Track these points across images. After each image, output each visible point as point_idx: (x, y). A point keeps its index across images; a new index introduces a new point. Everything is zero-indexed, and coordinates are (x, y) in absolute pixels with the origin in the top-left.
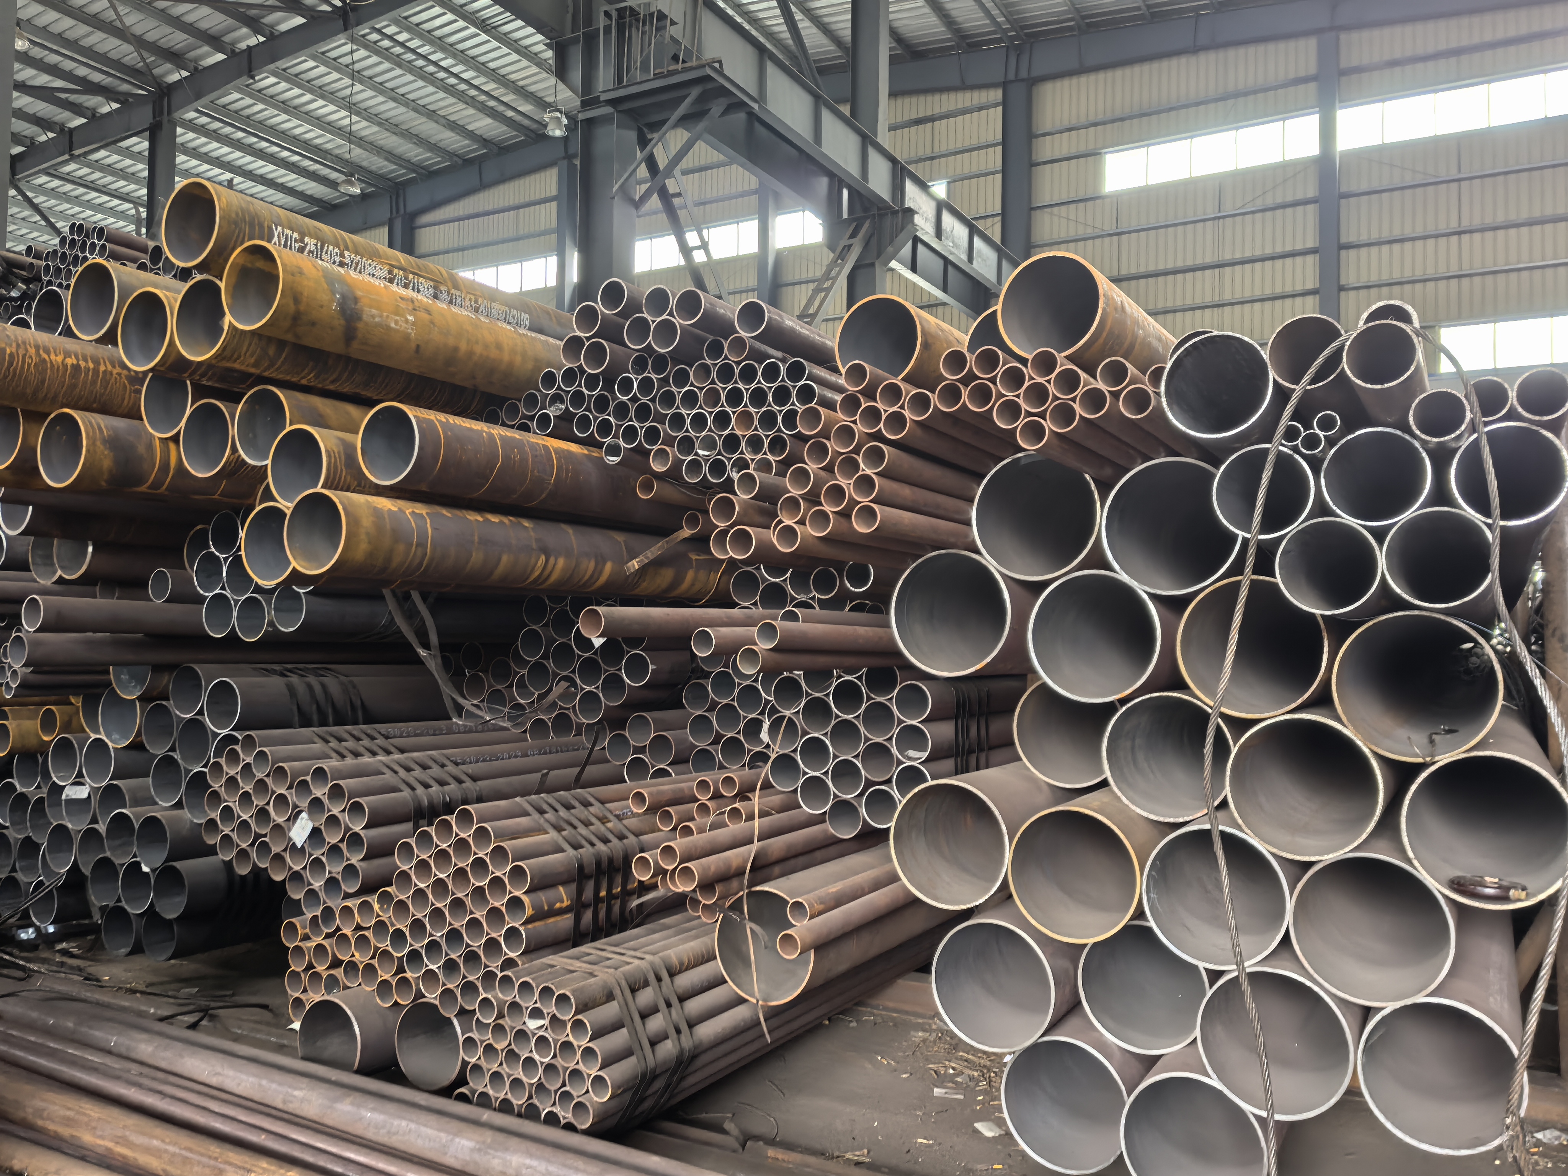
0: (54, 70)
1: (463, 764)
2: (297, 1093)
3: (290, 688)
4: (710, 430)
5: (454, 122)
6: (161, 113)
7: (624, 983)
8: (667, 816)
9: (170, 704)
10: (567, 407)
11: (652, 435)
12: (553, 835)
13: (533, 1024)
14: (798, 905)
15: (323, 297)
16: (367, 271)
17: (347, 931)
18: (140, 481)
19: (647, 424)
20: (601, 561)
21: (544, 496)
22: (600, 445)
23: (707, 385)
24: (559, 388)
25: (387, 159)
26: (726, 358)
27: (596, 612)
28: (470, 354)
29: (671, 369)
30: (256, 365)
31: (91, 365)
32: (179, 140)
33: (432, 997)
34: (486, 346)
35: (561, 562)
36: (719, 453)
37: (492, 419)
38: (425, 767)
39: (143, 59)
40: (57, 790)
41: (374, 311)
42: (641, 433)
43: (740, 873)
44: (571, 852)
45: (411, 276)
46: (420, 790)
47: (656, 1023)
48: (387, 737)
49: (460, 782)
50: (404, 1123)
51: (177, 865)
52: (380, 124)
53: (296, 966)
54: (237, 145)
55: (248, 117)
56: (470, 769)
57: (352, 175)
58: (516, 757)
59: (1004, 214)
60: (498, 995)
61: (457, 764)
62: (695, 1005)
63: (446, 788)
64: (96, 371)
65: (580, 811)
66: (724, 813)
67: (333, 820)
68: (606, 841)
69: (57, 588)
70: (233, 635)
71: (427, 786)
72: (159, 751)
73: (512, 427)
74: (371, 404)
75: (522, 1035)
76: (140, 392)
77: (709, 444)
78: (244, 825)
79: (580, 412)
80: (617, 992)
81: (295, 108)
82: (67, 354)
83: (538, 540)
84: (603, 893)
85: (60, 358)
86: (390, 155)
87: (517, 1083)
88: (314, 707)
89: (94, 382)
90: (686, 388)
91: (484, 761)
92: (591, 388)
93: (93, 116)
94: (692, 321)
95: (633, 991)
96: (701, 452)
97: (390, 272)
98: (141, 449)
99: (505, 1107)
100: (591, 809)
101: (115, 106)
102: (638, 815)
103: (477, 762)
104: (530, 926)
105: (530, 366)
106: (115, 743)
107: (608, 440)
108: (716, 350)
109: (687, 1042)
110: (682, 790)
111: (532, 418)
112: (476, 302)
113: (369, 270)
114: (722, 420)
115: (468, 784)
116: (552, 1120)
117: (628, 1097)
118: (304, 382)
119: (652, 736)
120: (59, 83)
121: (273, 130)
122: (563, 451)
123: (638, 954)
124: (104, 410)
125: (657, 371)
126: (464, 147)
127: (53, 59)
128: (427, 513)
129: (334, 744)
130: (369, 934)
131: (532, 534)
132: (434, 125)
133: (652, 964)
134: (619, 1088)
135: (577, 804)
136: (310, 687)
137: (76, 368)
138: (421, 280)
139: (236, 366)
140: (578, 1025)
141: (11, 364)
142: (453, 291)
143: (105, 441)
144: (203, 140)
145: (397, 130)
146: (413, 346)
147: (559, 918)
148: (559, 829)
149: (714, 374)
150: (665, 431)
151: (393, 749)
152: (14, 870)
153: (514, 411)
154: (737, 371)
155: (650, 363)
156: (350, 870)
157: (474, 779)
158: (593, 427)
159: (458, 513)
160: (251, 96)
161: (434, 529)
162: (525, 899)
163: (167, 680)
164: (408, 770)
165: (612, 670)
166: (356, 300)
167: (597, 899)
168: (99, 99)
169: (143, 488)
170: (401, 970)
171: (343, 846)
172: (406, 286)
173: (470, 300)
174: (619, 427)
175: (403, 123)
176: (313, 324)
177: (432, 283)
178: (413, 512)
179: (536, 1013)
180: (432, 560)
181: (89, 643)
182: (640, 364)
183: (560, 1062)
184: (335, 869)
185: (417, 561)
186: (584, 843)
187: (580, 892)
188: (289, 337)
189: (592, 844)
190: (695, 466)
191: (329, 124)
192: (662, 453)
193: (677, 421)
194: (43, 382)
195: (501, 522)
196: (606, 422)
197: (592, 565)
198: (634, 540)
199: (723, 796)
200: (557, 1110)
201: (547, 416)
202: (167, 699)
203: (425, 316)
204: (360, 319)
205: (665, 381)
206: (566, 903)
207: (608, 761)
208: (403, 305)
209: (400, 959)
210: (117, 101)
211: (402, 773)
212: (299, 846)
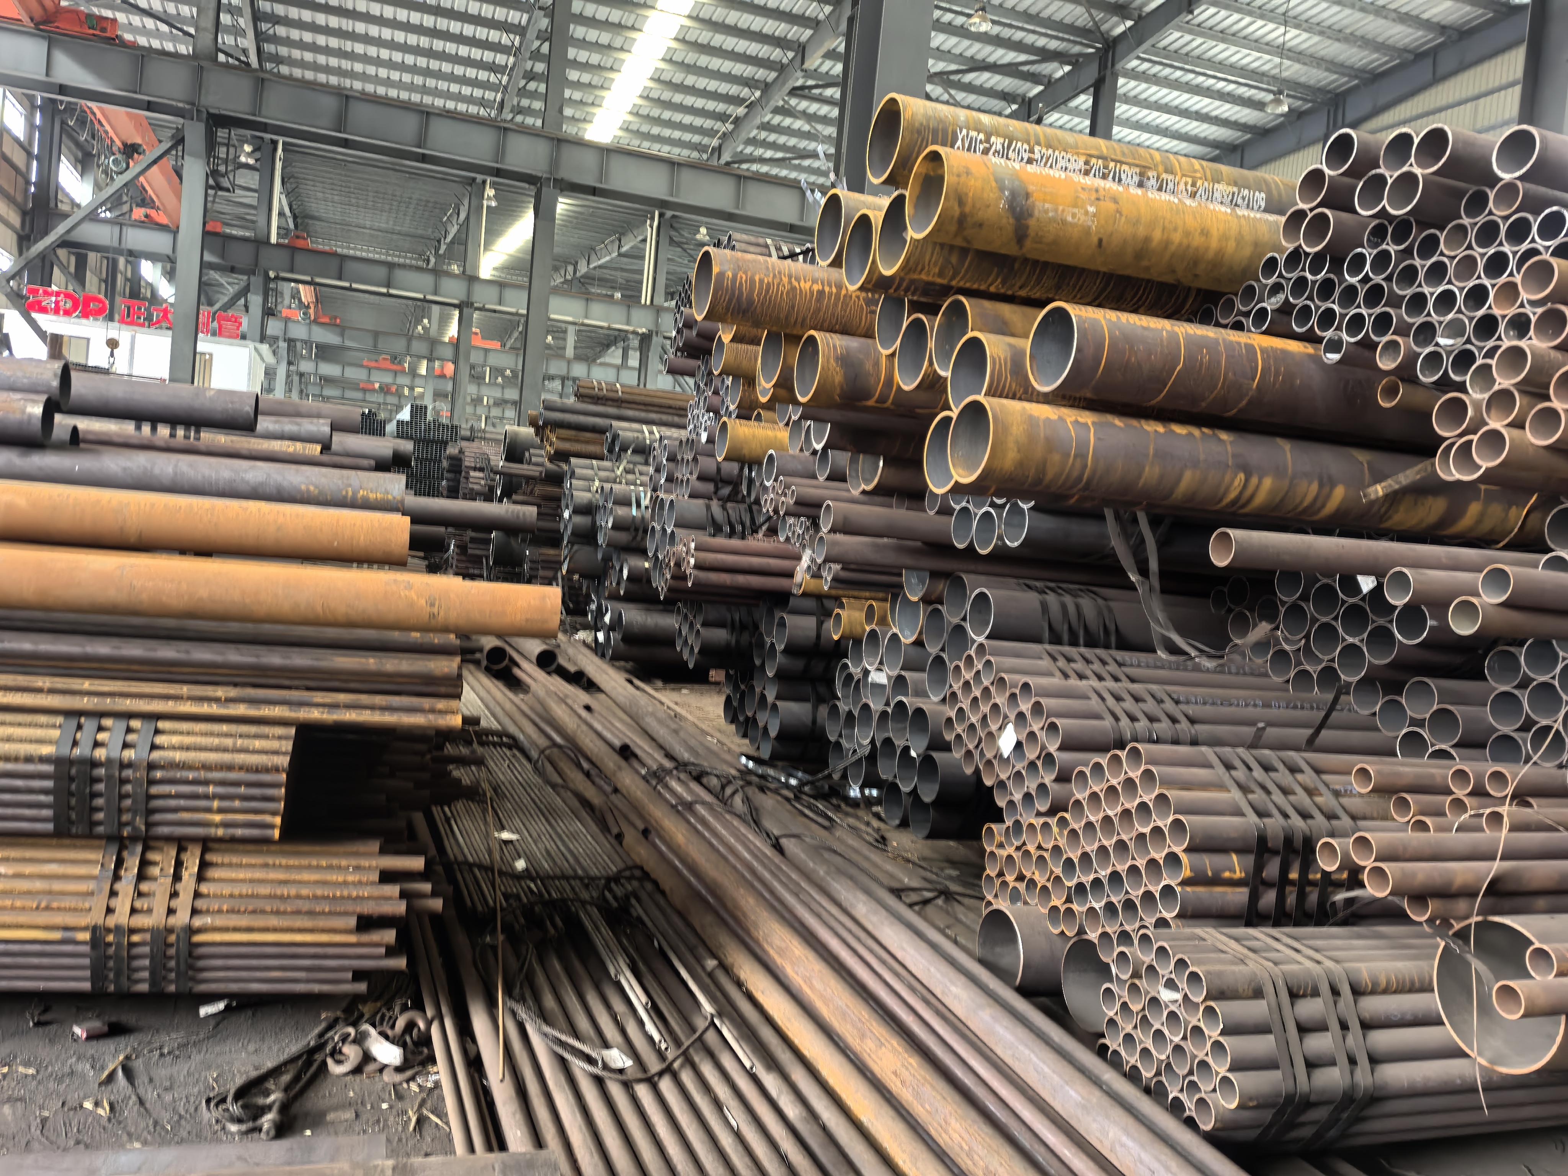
0: (1019, 46)
1: (1188, 702)
2: (953, 989)
3: (1044, 607)
4: (1459, 311)
5: (1406, 14)
6: (1106, 67)
7: (1280, 983)
8: (1403, 805)
9: (944, 609)
10: (1287, 298)
11: (1383, 323)
12: (1235, 795)
13: (1166, 995)
14: (1541, 953)
15: (991, 195)
16: (1059, 165)
17: (1031, 848)
18: (868, 396)
19: (1378, 310)
20: (1327, 483)
21: (1244, 402)
22: (1318, 340)
23: (1461, 253)
24: (1281, 275)
25: (1327, 70)
26: (1491, 213)
27: (1228, 535)
28: (1167, 243)
29: (1416, 236)
30: (941, 274)
31: (834, 290)
32: (1121, 91)
33: (1093, 936)
34: (1187, 234)
35: (1268, 483)
36: (1468, 341)
37: (1205, 318)
38: (1137, 699)
39: (1093, 19)
40: (866, 673)
41: (1047, 206)
42: (1369, 323)
43: (1471, 894)
44: (1253, 818)
45: (1112, 165)
46: (1125, 722)
47: (1319, 1043)
48: (1120, 665)
49: (1174, 720)
50: (1027, 1052)
51: (935, 755)
52: (1321, 33)
53: (991, 871)
54: (1176, 85)
55: (1187, 54)
56: (1190, 710)
57: (1280, 92)
58: (1255, 705)
60: (1135, 951)
61: (1177, 702)
62: (1383, 1039)
63: (1156, 725)
64: (838, 294)
65: (1283, 776)
66: (1482, 815)
67: (1032, 735)
68: (1305, 816)
69: (863, 498)
70: (971, 548)
71: (1133, 719)
72: (933, 650)
73: (1225, 326)
74: (1041, 304)
75: (1154, 1002)
76: (874, 312)
77: (1455, 328)
78: (972, 727)
79: (1300, 302)
80: (1269, 989)
81: (1234, 35)
82: (814, 281)
83: (1234, 456)
84: (1294, 875)
85: (809, 284)
86: (1331, 65)
87: (1145, 1052)
88: (1066, 627)
89: (836, 305)
90: (1434, 259)
91: (1213, 704)
92: (1315, 271)
93: (1049, 83)
94: (1435, 168)
95: (1294, 996)
96: (1442, 341)
97: (1086, 163)
98: (869, 366)
99: (1133, 1076)
100: (1299, 777)
101: (1067, 68)
102: (1361, 795)
103: (1205, 703)
104: (1188, 889)
105: (1247, 252)
106: (907, 639)
107: (1329, 334)
108: (1478, 203)
109: (1363, 1077)
110: (1432, 776)
111: (1247, 314)
112: (1194, 185)
113: (1062, 163)
114: (1478, 295)
115: (1184, 725)
116: (1176, 1107)
117: (1267, 1115)
118: (992, 289)
119: (1435, 707)
120: (1023, 58)
121: (1212, 63)
122: (1274, 350)
123: (1318, 956)
124: (845, 331)
125: (1397, 240)
126: (1416, 40)
127: (1019, 35)
128: (1094, 423)
129: (1062, 663)
130: (1046, 855)
131: (1229, 448)
132: (1383, 21)
133: (1328, 973)
134: (1251, 1099)
135: (1281, 767)
136: (1064, 607)
137: (821, 293)
138: (1125, 167)
139: (924, 277)
140: (1210, 1012)
141: (767, 291)
142: (1164, 176)
143: (837, 359)
144: (1144, 86)
145: (1341, 35)
146: (1095, 240)
147: (1228, 890)
148: (1244, 789)
149: (1472, 236)
150: (1400, 318)
151: (1123, 678)
152: (840, 736)
153: (1229, 306)
154: (1503, 229)
155: (1390, 230)
156: (1042, 787)
157: (1192, 721)
158: (1314, 320)
159: (1134, 422)
160: (1190, 32)
161: (1098, 439)
162: (1184, 857)
163: (942, 586)
164: (1118, 699)
165: (1381, 621)
166: (1027, 195)
167: (1283, 880)
168: (1055, 65)
169: (871, 403)
170: (1069, 900)
171: (1039, 764)
172: (1104, 177)
173: (1186, 184)
174: (1343, 316)
175: (1346, 27)
176: (981, 225)
177: (1138, 170)
178: (1077, 422)
179: (1171, 984)
180: (1094, 471)
181: (876, 545)
182: (1379, 233)
183: (1188, 1046)
184: (1031, 785)
185: (1075, 474)
186: (1275, 812)
187: (1259, 867)
188: (959, 242)
189: (1286, 816)
190: (1434, 359)
191: (1267, 44)
192: (1392, 346)
193: (1418, 301)
194: (793, 307)
195: (1190, 434)
196: (1330, 312)
197: (1314, 487)
198: (1381, 460)
199: (1488, 795)
200: (1183, 1097)
201: (1264, 310)
202: (942, 603)
203: (1112, 206)
204: (1031, 215)
205: (1407, 253)
206: (1239, 874)
207: (1377, 729)
208: (1083, 196)
209: (1070, 888)
210: (1069, 64)
211: (1111, 701)
212: (1006, 756)
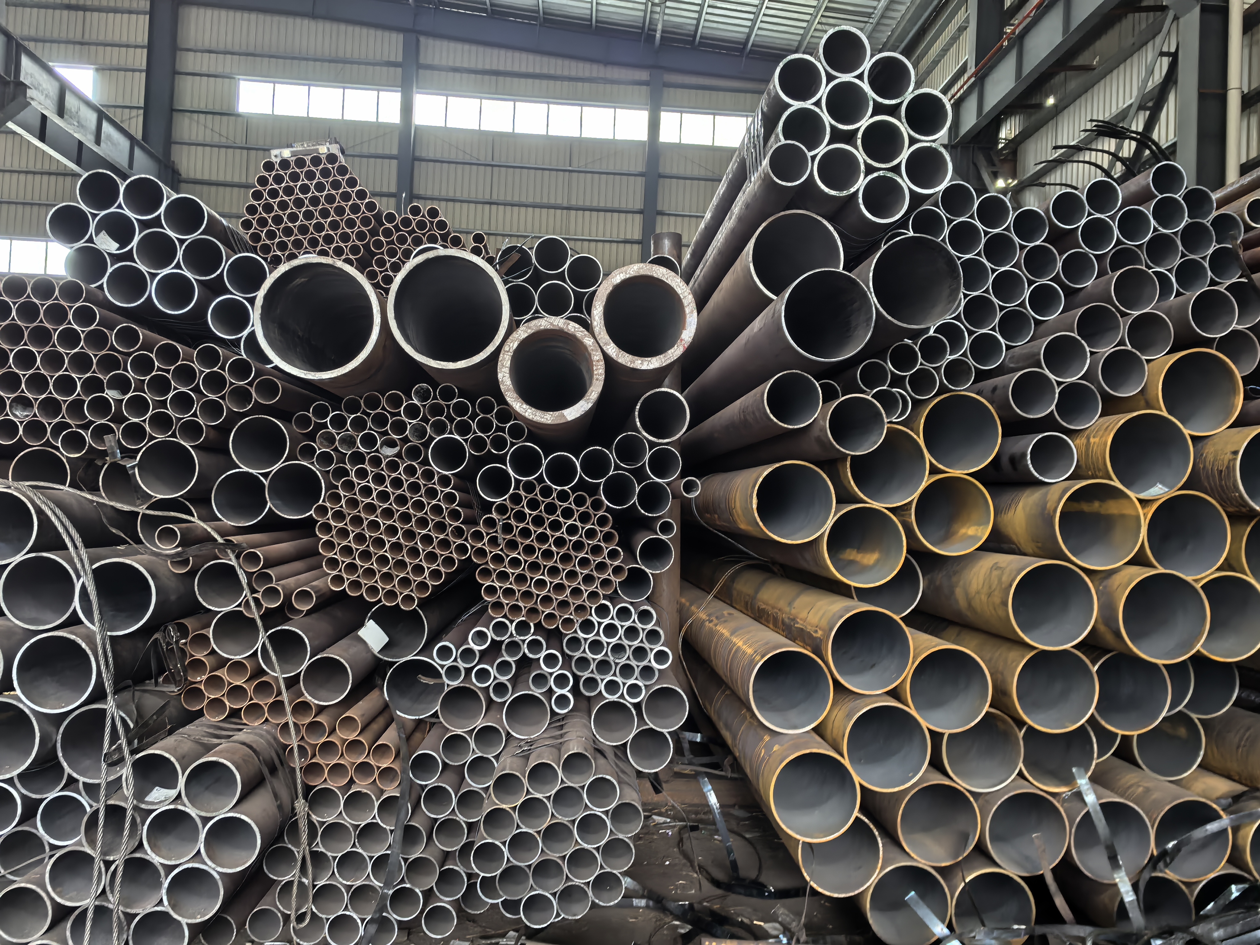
59: (147, 109)
